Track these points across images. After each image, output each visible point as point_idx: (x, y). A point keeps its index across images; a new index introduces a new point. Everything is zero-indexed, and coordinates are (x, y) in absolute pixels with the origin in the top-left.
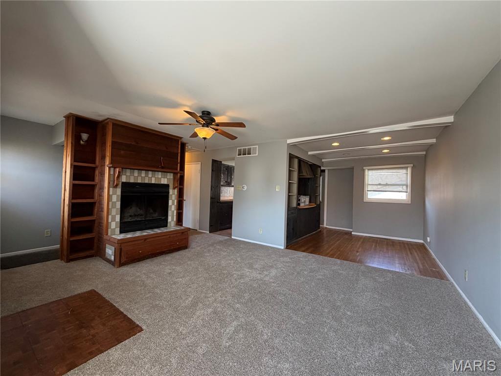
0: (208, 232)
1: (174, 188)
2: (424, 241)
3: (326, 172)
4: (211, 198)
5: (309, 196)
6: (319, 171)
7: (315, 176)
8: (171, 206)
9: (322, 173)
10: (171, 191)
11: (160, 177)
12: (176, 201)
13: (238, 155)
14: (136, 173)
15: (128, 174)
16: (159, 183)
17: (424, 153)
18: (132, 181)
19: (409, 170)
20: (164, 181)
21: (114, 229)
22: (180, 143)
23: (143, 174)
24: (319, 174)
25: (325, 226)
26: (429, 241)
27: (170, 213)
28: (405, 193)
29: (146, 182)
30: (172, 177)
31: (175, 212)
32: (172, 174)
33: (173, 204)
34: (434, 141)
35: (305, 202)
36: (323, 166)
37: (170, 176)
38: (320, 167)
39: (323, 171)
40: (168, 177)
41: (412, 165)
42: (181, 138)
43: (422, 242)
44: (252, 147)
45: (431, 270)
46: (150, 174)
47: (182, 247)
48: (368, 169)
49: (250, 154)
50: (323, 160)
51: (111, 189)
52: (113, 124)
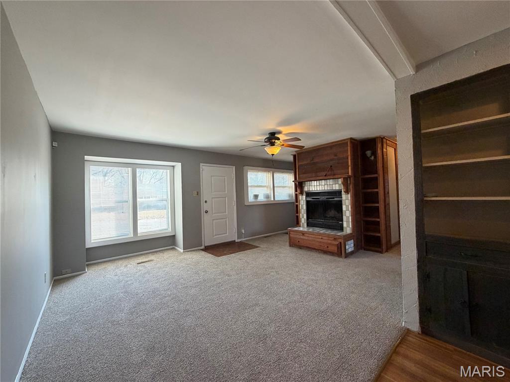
1: (347, 193)
8: (346, 211)
10: (344, 197)
12: (350, 207)
20: (337, 187)
22: (349, 145)
27: (344, 218)
33: (348, 209)
37: (340, 182)
46: (323, 182)
51: (300, 196)
52: (298, 154)
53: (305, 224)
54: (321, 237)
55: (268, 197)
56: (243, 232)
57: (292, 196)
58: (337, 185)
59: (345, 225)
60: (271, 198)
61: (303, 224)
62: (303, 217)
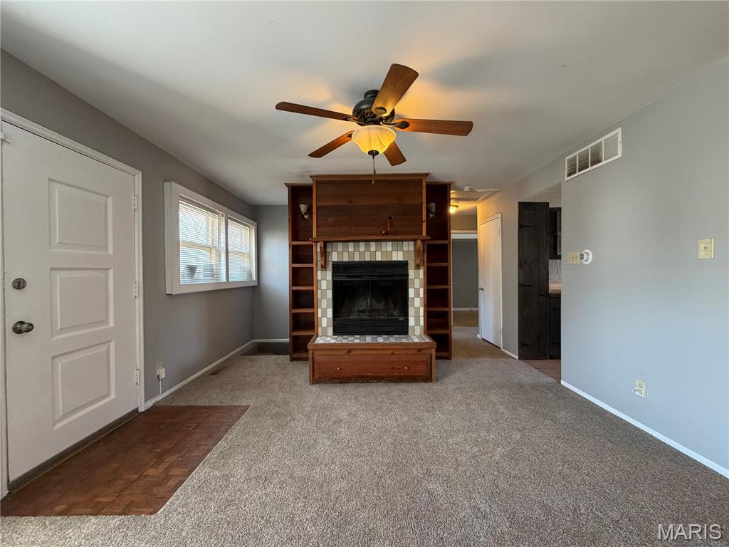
0: (517, 357)
1: (418, 267)
4: (520, 285)
8: (413, 298)
10: (411, 273)
11: (390, 249)
12: (422, 291)
13: (569, 175)
14: (351, 247)
15: (340, 249)
16: (389, 259)
18: (346, 259)
20: (398, 256)
21: (326, 328)
22: (424, 185)
23: (362, 247)
27: (411, 311)
29: (366, 260)
30: (412, 248)
31: (422, 310)
32: (412, 243)
33: (417, 295)
37: (409, 247)
40: (405, 249)
42: (427, 175)
44: (602, 139)
46: (373, 246)
47: (419, 376)
49: (600, 161)
51: (319, 272)
52: (317, 183)
53: (330, 330)
54: (390, 352)
55: (212, 272)
56: (163, 375)
57: (250, 275)
58: (401, 253)
59: (411, 322)
60: (218, 275)
61: (325, 330)
62: (324, 315)
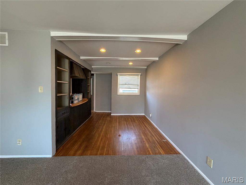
2: (145, 114)
3: (95, 75)
5: (82, 94)
6: (90, 75)
7: (87, 78)
9: (92, 76)
17: (146, 67)
19: (139, 76)
24: (90, 77)
25: (95, 111)
26: (151, 116)
28: (137, 89)
34: (157, 59)
35: (78, 99)
36: (92, 71)
38: (91, 71)
39: (93, 75)
41: (140, 74)
43: (144, 114)
45: (163, 141)
48: (120, 75)
50: (93, 67)
